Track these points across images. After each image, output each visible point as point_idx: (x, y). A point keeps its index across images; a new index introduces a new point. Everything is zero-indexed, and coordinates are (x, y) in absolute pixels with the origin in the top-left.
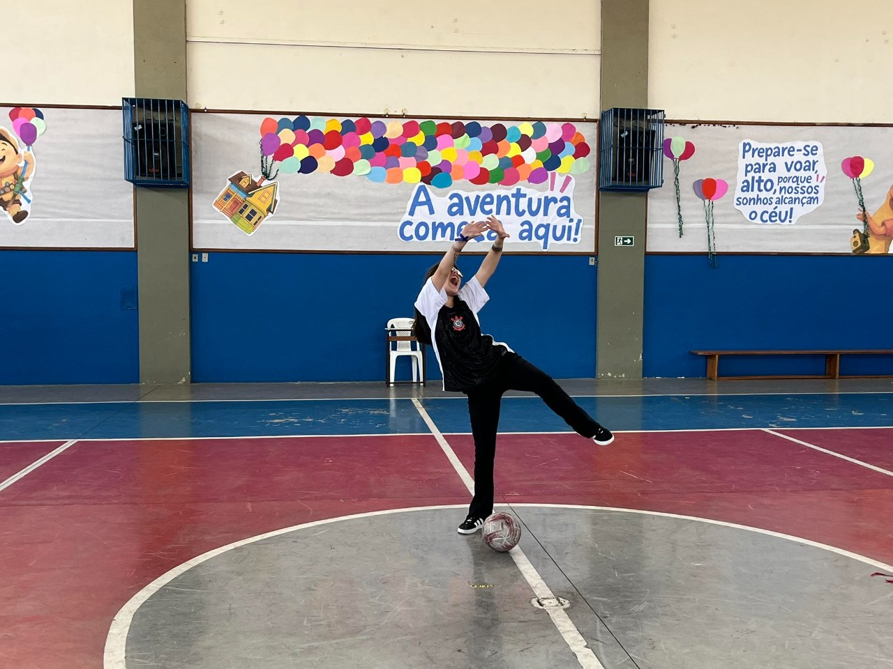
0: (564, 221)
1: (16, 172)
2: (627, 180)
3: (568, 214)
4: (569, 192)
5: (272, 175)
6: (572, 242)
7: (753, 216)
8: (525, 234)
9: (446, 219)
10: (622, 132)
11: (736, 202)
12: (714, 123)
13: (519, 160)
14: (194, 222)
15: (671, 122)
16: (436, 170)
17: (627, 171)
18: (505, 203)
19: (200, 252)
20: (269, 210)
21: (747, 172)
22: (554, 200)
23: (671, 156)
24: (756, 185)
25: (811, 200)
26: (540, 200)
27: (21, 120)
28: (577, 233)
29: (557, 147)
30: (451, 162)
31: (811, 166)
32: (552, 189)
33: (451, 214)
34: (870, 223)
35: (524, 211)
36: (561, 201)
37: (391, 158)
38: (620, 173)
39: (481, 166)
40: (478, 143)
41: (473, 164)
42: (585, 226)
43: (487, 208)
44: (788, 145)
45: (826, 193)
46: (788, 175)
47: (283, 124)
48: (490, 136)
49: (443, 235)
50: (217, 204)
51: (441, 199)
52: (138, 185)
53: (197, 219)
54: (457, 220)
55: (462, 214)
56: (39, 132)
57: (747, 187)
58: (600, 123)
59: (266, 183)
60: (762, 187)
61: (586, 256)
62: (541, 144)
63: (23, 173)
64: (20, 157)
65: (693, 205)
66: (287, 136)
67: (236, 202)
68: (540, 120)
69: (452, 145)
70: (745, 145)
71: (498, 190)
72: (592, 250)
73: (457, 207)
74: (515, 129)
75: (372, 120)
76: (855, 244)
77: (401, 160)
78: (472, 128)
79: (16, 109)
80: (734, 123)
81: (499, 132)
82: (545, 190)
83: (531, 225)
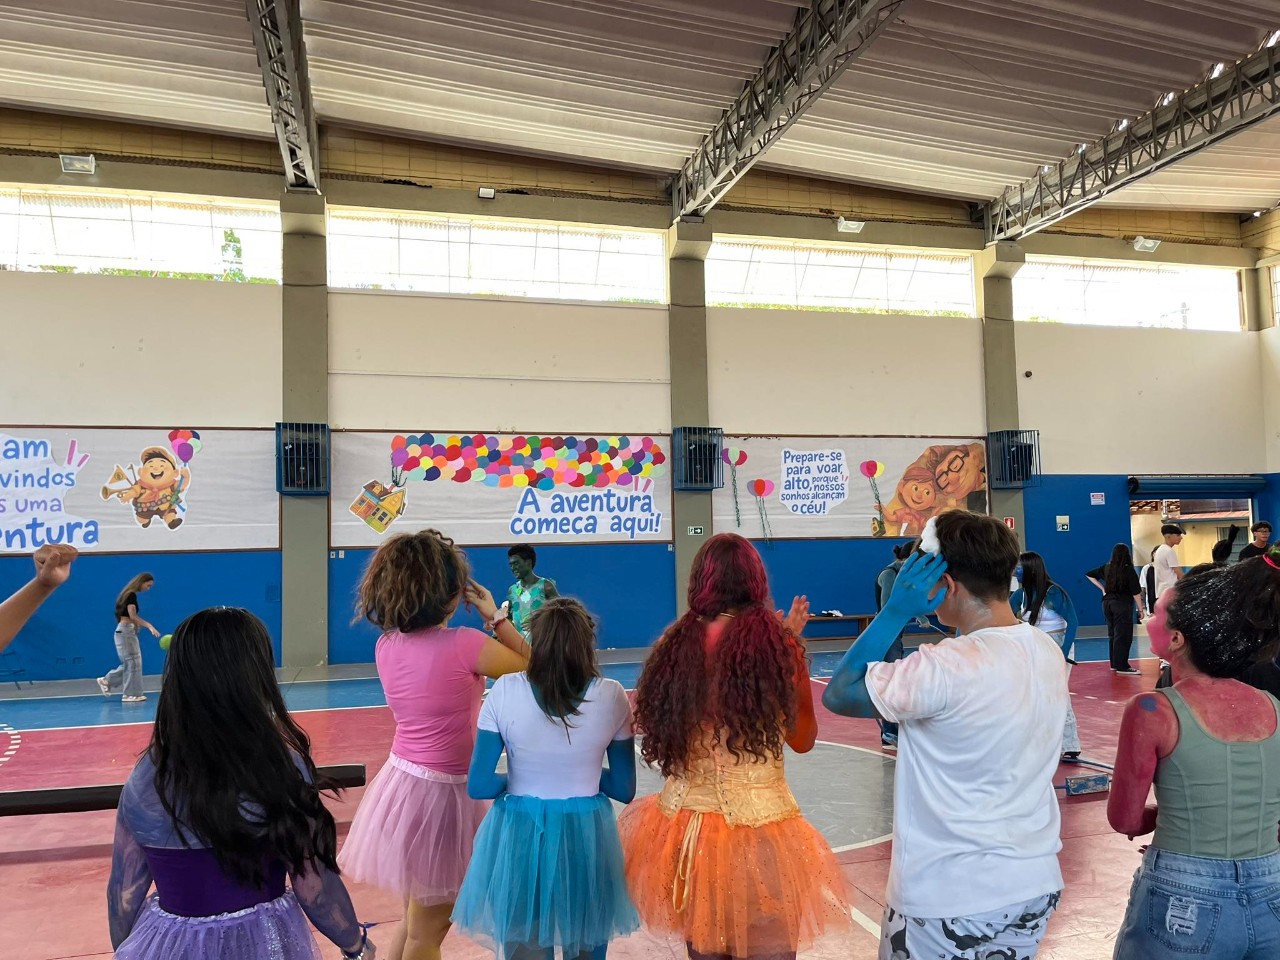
0: (647, 515)
1: (172, 487)
2: (696, 481)
3: (649, 509)
4: (649, 492)
5: (401, 483)
6: (653, 532)
7: (795, 508)
8: (615, 527)
9: (550, 516)
10: (690, 445)
11: (781, 497)
12: (761, 436)
13: (609, 467)
14: (332, 524)
15: (728, 436)
16: (541, 476)
17: (696, 476)
18: (598, 501)
19: (337, 549)
20: (398, 512)
21: (788, 473)
22: (638, 498)
23: (729, 462)
24: (796, 483)
25: (839, 495)
26: (626, 498)
27: (179, 441)
28: (657, 525)
29: (639, 457)
30: (554, 469)
31: (837, 469)
32: (636, 489)
33: (555, 511)
34: (884, 512)
35: (614, 508)
36: (644, 499)
37: (503, 467)
38: (690, 478)
39: (578, 472)
40: (575, 454)
41: (570, 471)
42: (663, 519)
43: (584, 505)
44: (819, 452)
45: (850, 490)
46: (821, 475)
47: (412, 440)
48: (584, 448)
49: (548, 529)
50: (353, 508)
51: (545, 499)
52: (283, 494)
53: (336, 521)
54: (559, 517)
55: (563, 511)
56: (195, 451)
57: (789, 486)
58: (672, 436)
59: (396, 489)
60: (801, 486)
61: (668, 542)
62: (626, 454)
63: (179, 486)
64: (177, 471)
65: (748, 501)
66: (414, 450)
67: (370, 506)
68: (624, 435)
69: (553, 455)
70: (785, 453)
71: (592, 491)
72: (670, 538)
73: (558, 506)
74: (605, 442)
75: (487, 436)
76: (875, 529)
77: (512, 468)
78: (571, 442)
79: (175, 432)
80: (777, 436)
81: (592, 445)
82: (629, 490)
83: (620, 519)
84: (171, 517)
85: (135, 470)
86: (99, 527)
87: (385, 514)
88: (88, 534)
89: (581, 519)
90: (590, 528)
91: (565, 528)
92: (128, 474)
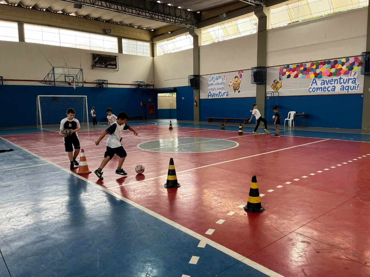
0: (354, 85)
1: (239, 84)
3: (355, 83)
4: (356, 77)
5: (281, 79)
8: (342, 89)
9: (320, 86)
13: (341, 69)
16: (318, 74)
18: (336, 81)
19: (267, 97)
20: (280, 87)
22: (351, 79)
26: (347, 79)
28: (358, 88)
29: (353, 64)
32: (350, 76)
33: (321, 85)
35: (342, 83)
36: (353, 79)
37: (307, 72)
39: (330, 72)
40: (329, 66)
41: (328, 72)
42: (360, 86)
43: (331, 83)
47: (284, 68)
48: (333, 64)
49: (319, 91)
50: (271, 87)
51: (319, 82)
53: (267, 90)
54: (323, 86)
56: (242, 76)
59: (280, 81)
61: (361, 94)
62: (348, 64)
64: (240, 80)
66: (285, 70)
67: (274, 86)
68: (348, 57)
69: (323, 67)
71: (334, 78)
72: (363, 93)
73: (324, 83)
74: (340, 61)
75: (303, 64)
77: (310, 72)
78: (328, 62)
79: (239, 72)
81: (336, 62)
82: (348, 76)
83: (343, 86)
84: (238, 90)
85: (233, 81)
86: (229, 93)
87: (277, 88)
88: (227, 94)
89: (330, 87)
90: (333, 90)
91: (324, 90)
92: (232, 81)
